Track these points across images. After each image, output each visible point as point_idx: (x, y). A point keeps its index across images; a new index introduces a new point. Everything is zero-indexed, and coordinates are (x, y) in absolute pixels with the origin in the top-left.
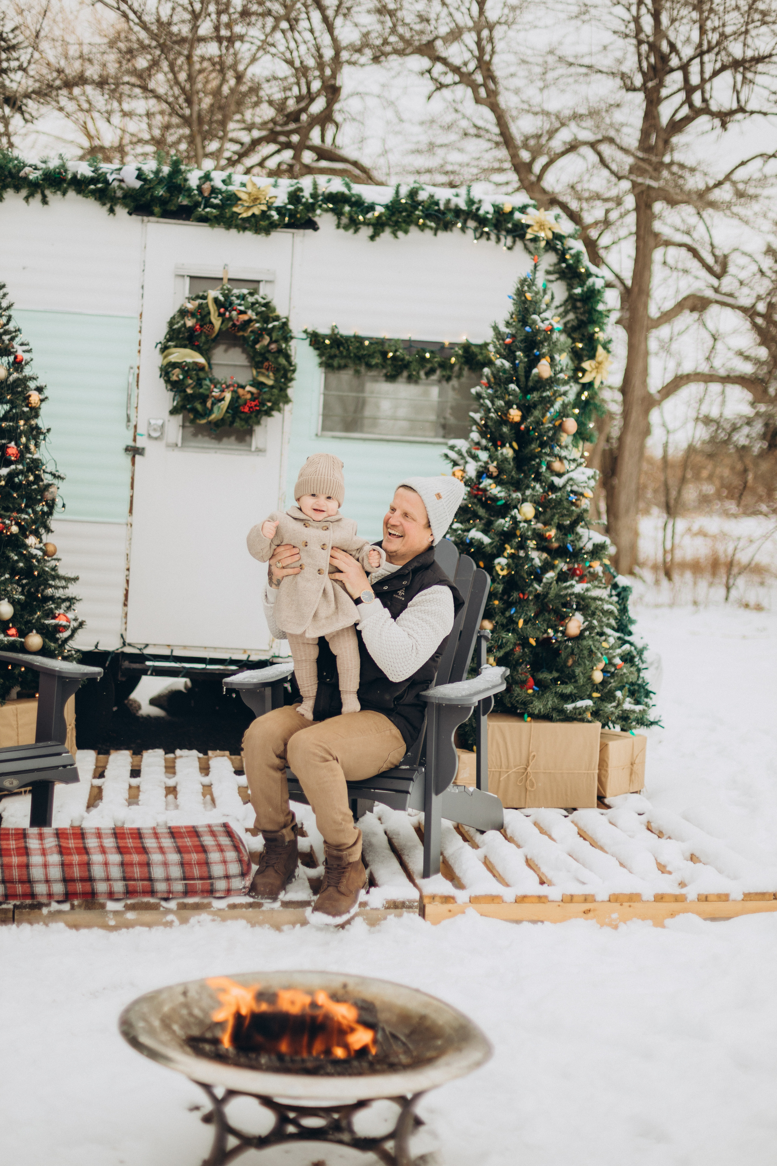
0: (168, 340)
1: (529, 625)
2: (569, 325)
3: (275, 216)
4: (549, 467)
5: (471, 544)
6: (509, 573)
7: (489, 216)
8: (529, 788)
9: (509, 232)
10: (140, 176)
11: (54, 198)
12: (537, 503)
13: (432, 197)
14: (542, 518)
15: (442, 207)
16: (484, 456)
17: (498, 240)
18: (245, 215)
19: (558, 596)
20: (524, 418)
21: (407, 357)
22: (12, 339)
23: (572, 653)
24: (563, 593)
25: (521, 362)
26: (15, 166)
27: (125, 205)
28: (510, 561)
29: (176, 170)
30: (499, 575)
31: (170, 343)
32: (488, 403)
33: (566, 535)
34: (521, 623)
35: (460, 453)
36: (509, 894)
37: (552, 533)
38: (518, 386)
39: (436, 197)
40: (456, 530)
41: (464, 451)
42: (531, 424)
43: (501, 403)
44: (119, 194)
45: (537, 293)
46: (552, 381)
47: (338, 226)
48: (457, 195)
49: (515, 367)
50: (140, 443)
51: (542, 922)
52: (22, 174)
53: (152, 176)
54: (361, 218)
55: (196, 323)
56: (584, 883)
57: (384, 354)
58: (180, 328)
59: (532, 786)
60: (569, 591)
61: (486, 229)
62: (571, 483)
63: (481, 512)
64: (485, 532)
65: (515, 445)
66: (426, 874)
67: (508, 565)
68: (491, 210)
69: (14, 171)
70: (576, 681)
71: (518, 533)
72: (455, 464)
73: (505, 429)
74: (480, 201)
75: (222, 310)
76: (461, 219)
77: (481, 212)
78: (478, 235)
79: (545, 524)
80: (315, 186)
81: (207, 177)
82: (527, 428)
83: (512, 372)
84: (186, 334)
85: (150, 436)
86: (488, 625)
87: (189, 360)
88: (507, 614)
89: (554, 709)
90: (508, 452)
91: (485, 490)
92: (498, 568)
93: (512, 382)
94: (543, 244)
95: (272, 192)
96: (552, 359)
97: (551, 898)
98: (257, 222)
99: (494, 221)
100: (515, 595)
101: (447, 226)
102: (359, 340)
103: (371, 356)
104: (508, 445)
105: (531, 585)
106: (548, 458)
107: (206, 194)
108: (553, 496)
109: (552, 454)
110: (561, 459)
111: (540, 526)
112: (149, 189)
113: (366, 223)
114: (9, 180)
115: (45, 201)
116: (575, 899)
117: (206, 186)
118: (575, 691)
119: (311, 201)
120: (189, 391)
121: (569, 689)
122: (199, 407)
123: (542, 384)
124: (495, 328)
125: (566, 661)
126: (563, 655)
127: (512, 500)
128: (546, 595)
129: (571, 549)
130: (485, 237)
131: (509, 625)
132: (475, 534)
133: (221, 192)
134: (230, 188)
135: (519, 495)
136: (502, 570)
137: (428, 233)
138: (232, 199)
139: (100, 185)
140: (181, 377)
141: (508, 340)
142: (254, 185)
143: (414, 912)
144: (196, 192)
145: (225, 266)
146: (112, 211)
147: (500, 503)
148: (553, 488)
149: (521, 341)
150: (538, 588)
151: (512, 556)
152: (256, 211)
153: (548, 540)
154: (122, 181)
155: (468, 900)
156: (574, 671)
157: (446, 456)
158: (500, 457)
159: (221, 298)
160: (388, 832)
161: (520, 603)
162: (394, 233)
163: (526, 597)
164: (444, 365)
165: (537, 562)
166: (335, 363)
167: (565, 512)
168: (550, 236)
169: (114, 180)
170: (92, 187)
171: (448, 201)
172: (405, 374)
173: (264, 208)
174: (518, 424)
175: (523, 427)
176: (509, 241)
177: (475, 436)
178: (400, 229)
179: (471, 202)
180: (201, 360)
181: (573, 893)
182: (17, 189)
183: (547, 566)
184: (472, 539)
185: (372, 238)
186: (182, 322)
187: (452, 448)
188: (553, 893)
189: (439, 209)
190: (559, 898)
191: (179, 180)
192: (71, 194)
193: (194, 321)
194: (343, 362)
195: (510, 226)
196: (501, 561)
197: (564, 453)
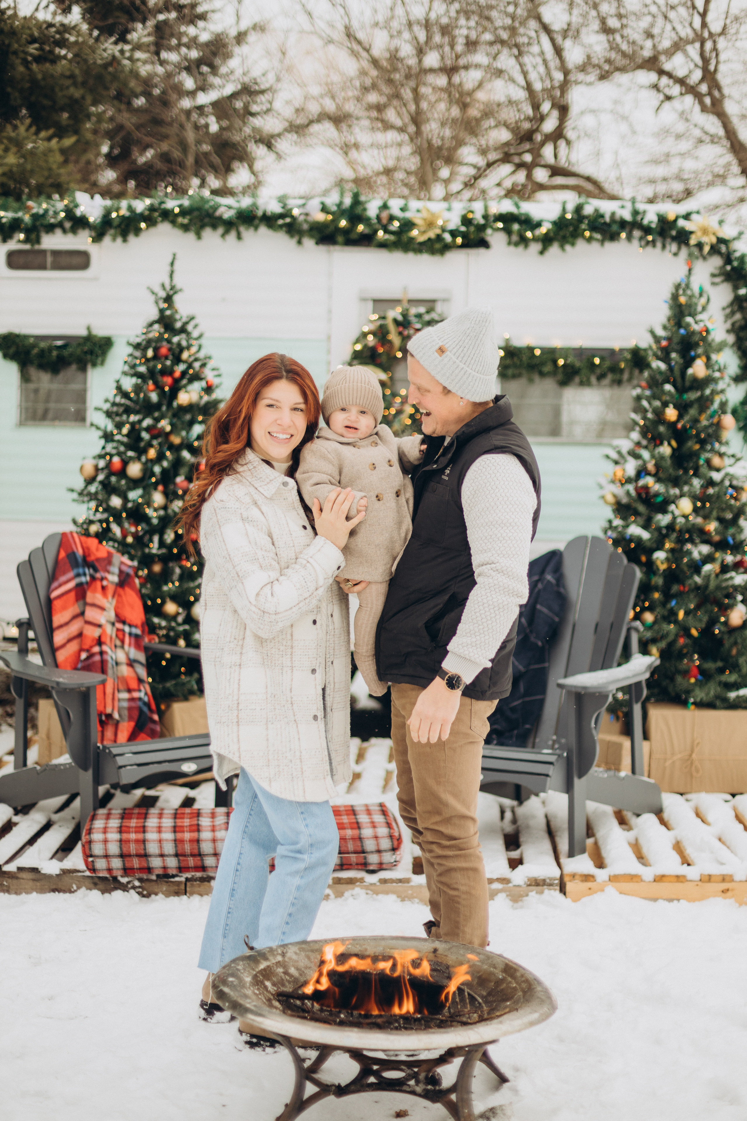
0: (352, 358)
1: (691, 615)
2: (737, 325)
3: (448, 237)
4: (708, 462)
5: (631, 540)
6: (669, 568)
7: (653, 226)
8: (694, 774)
9: (674, 239)
10: (324, 209)
11: (248, 233)
12: (694, 498)
13: (596, 211)
14: (701, 512)
15: (607, 219)
16: (646, 454)
17: (664, 247)
18: (422, 239)
19: (718, 588)
20: (680, 417)
21: (578, 364)
22: (203, 365)
23: (735, 643)
24: (724, 585)
25: (676, 363)
26: (211, 207)
27: (312, 236)
28: (670, 555)
29: (356, 202)
30: (658, 569)
32: (645, 403)
33: (726, 528)
34: (681, 614)
35: (619, 453)
36: (647, 873)
37: (712, 526)
38: (674, 385)
39: (602, 211)
40: (616, 528)
41: (624, 451)
42: (688, 422)
43: (657, 403)
44: (305, 227)
45: (691, 297)
46: (709, 380)
47: (509, 243)
48: (623, 207)
49: (671, 369)
51: (678, 900)
52: (218, 213)
53: (334, 208)
54: (529, 234)
55: (378, 342)
56: (722, 864)
57: (555, 362)
58: (362, 348)
59: (697, 771)
60: (730, 583)
61: (650, 238)
62: (729, 477)
63: (641, 508)
64: (646, 527)
65: (674, 443)
66: (571, 854)
67: (667, 559)
68: (655, 219)
69: (211, 211)
70: (740, 670)
71: (678, 527)
72: (616, 463)
73: (662, 429)
74: (644, 212)
75: (401, 329)
76: (627, 229)
77: (645, 222)
78: (643, 243)
79: (706, 517)
80: (486, 208)
81: (385, 207)
82: (684, 426)
83: (669, 373)
84: (369, 354)
86: (649, 617)
88: (669, 606)
89: (717, 697)
90: (665, 450)
91: (646, 488)
92: (659, 563)
93: (668, 382)
94: (707, 249)
95: (447, 215)
96: (708, 358)
97: (689, 877)
98: (432, 245)
99: (658, 229)
100: (675, 588)
101: (613, 237)
102: (531, 349)
103: (543, 364)
104: (666, 443)
105: (691, 577)
106: (708, 455)
107: (385, 221)
108: (711, 491)
109: (712, 450)
110: (721, 455)
111: (699, 520)
112: (333, 221)
113: (535, 239)
114: (207, 220)
115: (239, 237)
116: (713, 879)
117: (385, 215)
118: (739, 680)
119: (482, 221)
121: (733, 678)
123: (699, 384)
124: (652, 332)
125: (730, 650)
126: (727, 644)
127: (670, 496)
128: (706, 586)
129: (731, 541)
130: (651, 244)
131: (671, 616)
132: (635, 530)
133: (398, 219)
134: (408, 215)
135: (677, 491)
136: (662, 563)
137: (595, 245)
138: (408, 225)
139: (288, 220)
141: (664, 343)
142: (428, 210)
143: (555, 890)
144: (375, 221)
145: (405, 289)
146: (299, 242)
147: (660, 499)
148: (711, 483)
149: (678, 344)
150: (697, 579)
151: (672, 551)
152: (432, 234)
153: (708, 533)
154: (307, 214)
155: (607, 879)
156: (737, 660)
157: (607, 457)
158: (657, 456)
159: (400, 318)
160: (549, 816)
161: (679, 595)
162: (562, 247)
163: (687, 589)
164: (614, 369)
165: (696, 555)
166: (510, 372)
167: (724, 506)
168: (714, 240)
169: (301, 214)
170: (281, 222)
171: (613, 214)
172: (577, 379)
173: (438, 231)
174: (675, 423)
175: (680, 426)
176: (674, 247)
177: (635, 436)
178: (567, 242)
179: (635, 213)
181: (711, 873)
182: (214, 227)
183: (709, 559)
184: (631, 536)
185: (542, 253)
186: (363, 342)
187: (614, 448)
188: (692, 873)
189: (605, 223)
190: (698, 878)
191: (359, 210)
192: (263, 230)
193: (376, 340)
194: (517, 372)
195: (674, 233)
196: (660, 556)
197: (723, 449)
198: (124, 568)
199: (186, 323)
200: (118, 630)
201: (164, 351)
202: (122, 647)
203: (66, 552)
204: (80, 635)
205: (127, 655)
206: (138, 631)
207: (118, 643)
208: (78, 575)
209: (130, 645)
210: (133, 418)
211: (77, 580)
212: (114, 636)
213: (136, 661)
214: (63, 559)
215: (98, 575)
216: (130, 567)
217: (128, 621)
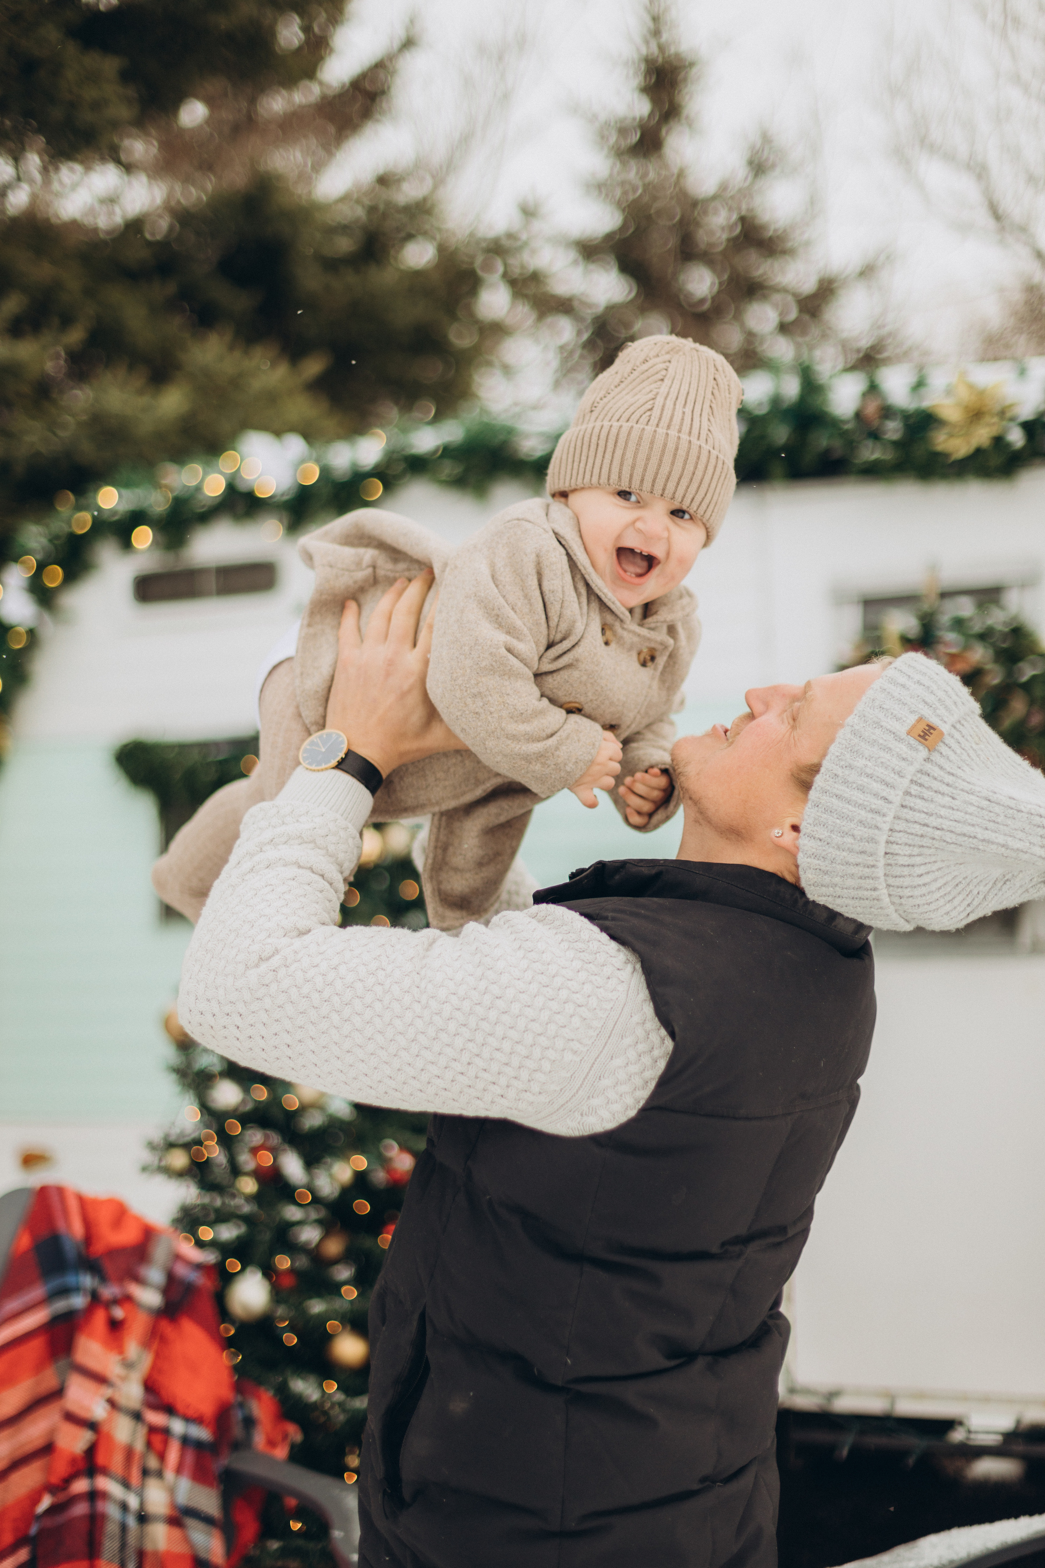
29: (809, 388)
81: (873, 392)
98: (986, 462)
107: (873, 422)
117: (873, 409)
133: (903, 414)
134: (926, 402)
138: (925, 424)
144: (853, 425)
145: (933, 568)
152: (983, 439)
191: (816, 405)
198: (181, 1271)
200: (153, 1430)
202: (160, 1474)
203: (36, 1235)
204: (47, 1449)
205: (172, 1491)
206: (201, 1433)
207: (153, 1463)
208: (64, 1292)
209: (179, 1470)
211: (60, 1305)
212: (139, 1446)
213: (190, 1512)
214: (27, 1253)
215: (109, 1292)
216: (199, 1267)
217: (180, 1406)
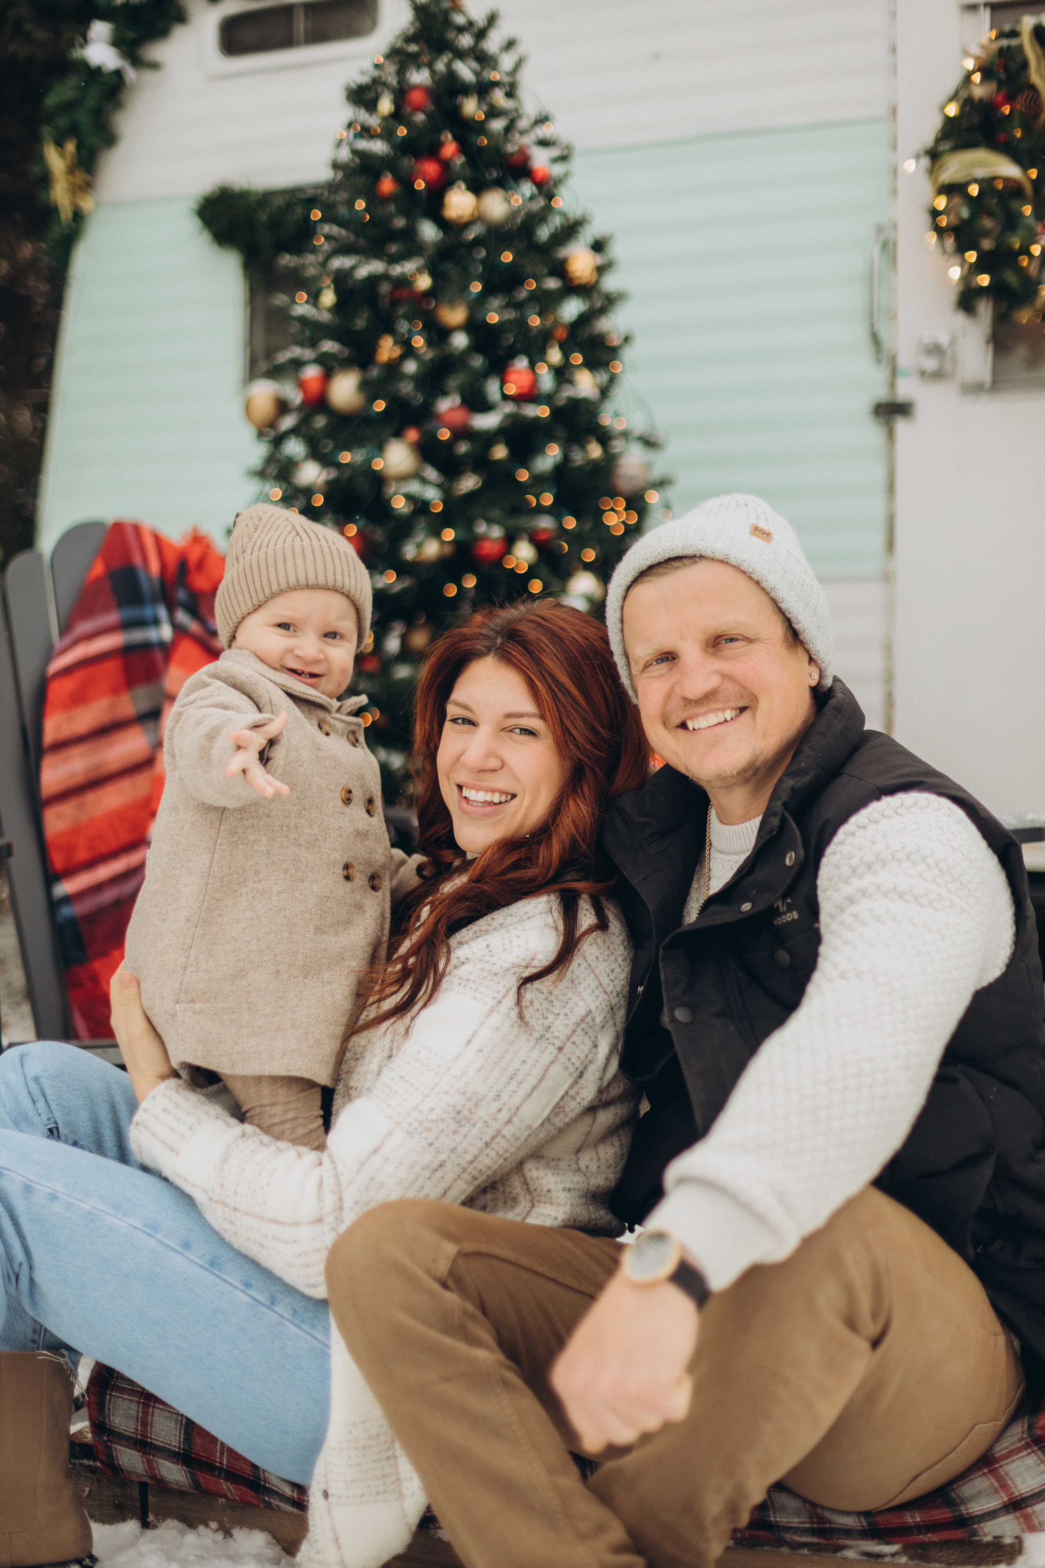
0: (938, 141)
31: (945, 146)
50: (906, 389)
55: (998, 90)
58: (962, 109)
84: (976, 119)
85: (923, 374)
87: (981, 173)
120: (987, 244)
122: (1011, 278)
140: (965, 213)
180: (1009, 169)
186: (963, 95)
193: (993, 87)
199: (481, 34)
201: (416, 97)
203: (107, 564)
208: (137, 623)
210: (340, 263)
211: (134, 636)
214: (97, 580)
